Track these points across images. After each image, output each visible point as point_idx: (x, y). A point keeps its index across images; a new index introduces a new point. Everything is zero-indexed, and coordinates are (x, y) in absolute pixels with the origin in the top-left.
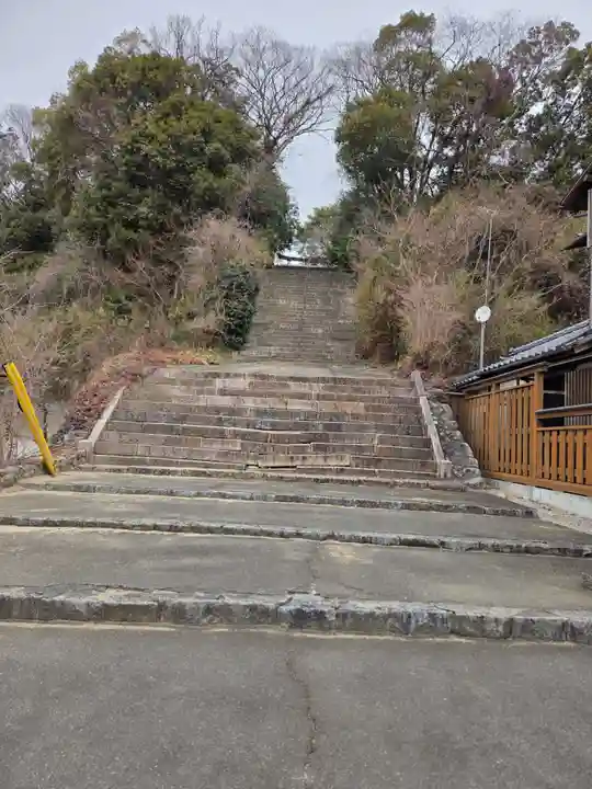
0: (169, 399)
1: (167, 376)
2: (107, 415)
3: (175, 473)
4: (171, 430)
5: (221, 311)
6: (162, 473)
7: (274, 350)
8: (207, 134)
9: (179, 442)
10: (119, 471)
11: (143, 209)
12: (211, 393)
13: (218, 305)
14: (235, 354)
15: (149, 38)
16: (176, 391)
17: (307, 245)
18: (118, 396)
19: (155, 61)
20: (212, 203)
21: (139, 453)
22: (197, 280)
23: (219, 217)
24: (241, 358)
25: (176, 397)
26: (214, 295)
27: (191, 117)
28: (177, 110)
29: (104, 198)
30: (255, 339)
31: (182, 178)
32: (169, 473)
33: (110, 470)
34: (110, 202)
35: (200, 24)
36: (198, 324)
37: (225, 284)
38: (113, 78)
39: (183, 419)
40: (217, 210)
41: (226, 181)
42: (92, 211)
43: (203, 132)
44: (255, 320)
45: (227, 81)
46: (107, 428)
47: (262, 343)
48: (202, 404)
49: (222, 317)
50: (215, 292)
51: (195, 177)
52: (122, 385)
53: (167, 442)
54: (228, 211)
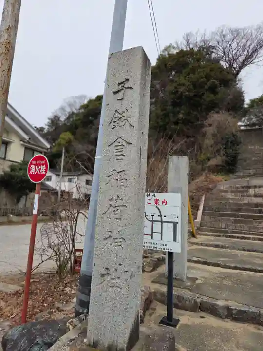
0: (228, 199)
1: (222, 188)
2: (201, 208)
3: (249, 239)
4: (234, 215)
5: (224, 155)
6: (242, 238)
7: (252, 171)
8: (208, 77)
9: (241, 222)
10: (219, 236)
11: (181, 116)
12: (249, 196)
13: (222, 152)
14: (231, 175)
15: (175, 46)
16: (230, 196)
17: (247, 118)
18: (203, 199)
19: (182, 53)
20: (213, 107)
21: (222, 227)
22: (208, 142)
23: (218, 112)
24: (236, 177)
25: (231, 199)
26: (219, 148)
27: (200, 72)
28: (193, 71)
29: (163, 115)
30: (240, 166)
31: (197, 99)
32: (245, 238)
33: (212, 235)
34: (166, 115)
35: (197, 33)
36: (213, 162)
37: (224, 142)
38: (166, 65)
39: (239, 210)
40: (216, 110)
41: (219, 96)
42: (159, 121)
43: (206, 77)
44: (239, 158)
45: (210, 53)
46: (203, 214)
47: (245, 168)
48: (246, 202)
49: (225, 157)
50: (219, 146)
51: (204, 97)
52: (203, 194)
53: (235, 222)
54: (220, 109)
